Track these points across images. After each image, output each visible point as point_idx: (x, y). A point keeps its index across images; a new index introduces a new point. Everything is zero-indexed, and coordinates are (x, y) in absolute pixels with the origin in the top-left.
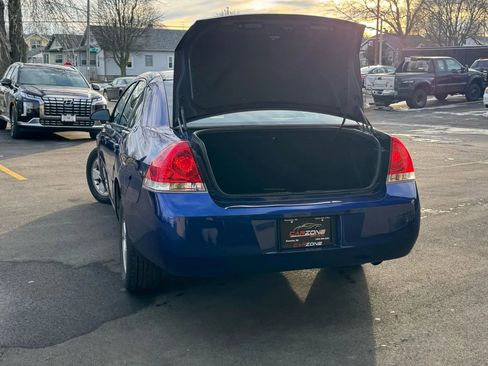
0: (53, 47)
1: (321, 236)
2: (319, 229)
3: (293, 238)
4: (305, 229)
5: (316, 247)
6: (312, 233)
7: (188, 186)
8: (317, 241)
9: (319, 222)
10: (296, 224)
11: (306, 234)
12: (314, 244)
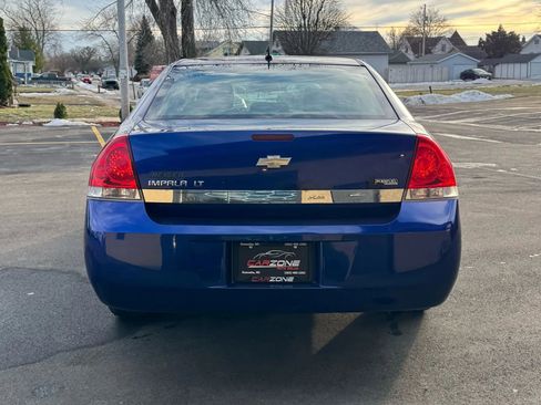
0: (242, 54)
1: (293, 269)
2: (290, 259)
3: (253, 269)
4: (269, 258)
5: (284, 283)
6: (280, 264)
7: (124, 192)
8: (286, 276)
9: (291, 249)
10: (256, 250)
11: (272, 265)
12: (281, 279)
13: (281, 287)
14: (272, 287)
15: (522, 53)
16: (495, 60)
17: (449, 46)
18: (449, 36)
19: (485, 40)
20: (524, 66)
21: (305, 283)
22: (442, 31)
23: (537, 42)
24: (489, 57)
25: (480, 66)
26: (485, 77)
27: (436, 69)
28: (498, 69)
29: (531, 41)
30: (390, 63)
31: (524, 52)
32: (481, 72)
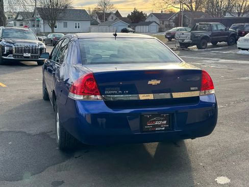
0: (19, 18)
1: (164, 124)
2: (163, 121)
3: (149, 125)
4: (155, 121)
5: (161, 130)
6: (160, 123)
8: (162, 127)
9: (163, 116)
10: (150, 118)
11: (156, 123)
12: (160, 128)
14: (157, 132)
15: (146, 21)
16: (135, 24)
17: (115, 17)
18: (115, 12)
19: (130, 14)
20: (147, 27)
22: (111, 10)
23: (152, 16)
24: (133, 23)
25: (129, 27)
26: (132, 31)
27: (111, 28)
28: (136, 28)
29: (149, 16)
30: (91, 24)
31: (147, 21)
32: (130, 29)
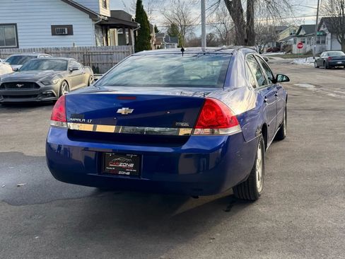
1: (130, 168)
2: (129, 163)
3: (111, 167)
4: (119, 162)
5: (125, 175)
6: (125, 165)
8: (126, 172)
9: (129, 158)
10: (113, 157)
11: (120, 165)
12: (124, 173)
13: (123, 177)
14: (119, 177)
21: (136, 176)
